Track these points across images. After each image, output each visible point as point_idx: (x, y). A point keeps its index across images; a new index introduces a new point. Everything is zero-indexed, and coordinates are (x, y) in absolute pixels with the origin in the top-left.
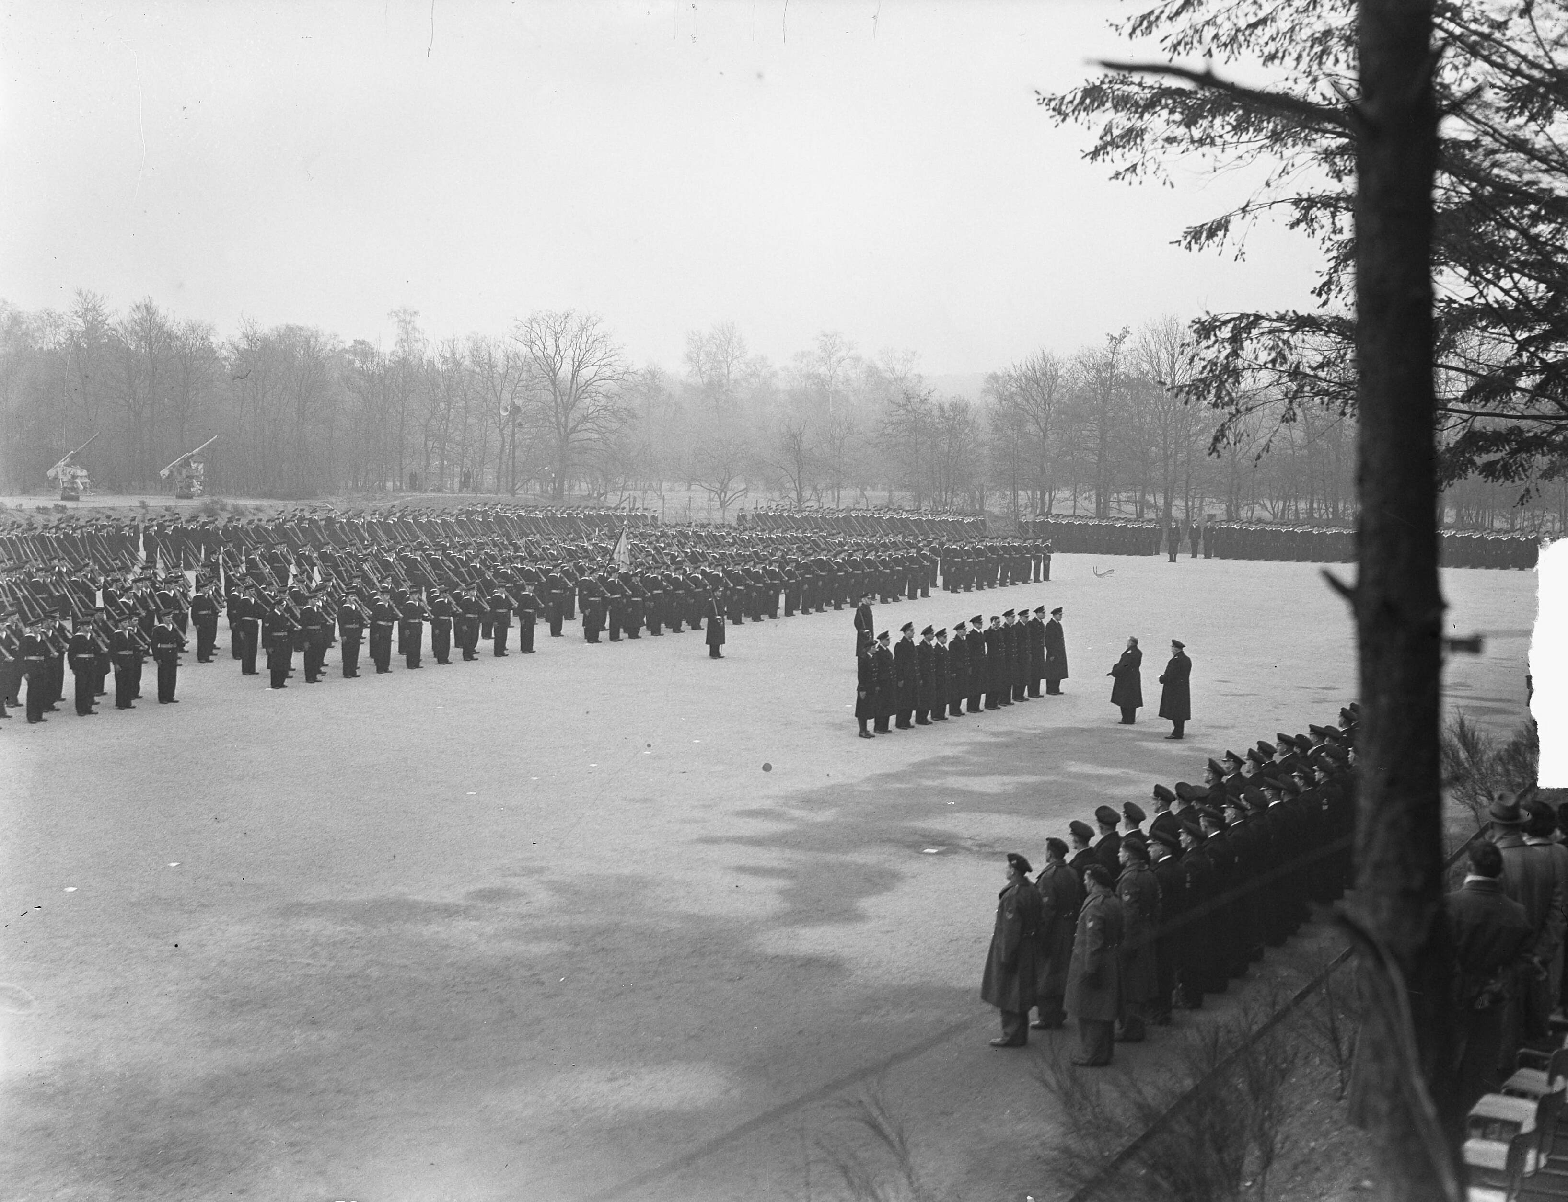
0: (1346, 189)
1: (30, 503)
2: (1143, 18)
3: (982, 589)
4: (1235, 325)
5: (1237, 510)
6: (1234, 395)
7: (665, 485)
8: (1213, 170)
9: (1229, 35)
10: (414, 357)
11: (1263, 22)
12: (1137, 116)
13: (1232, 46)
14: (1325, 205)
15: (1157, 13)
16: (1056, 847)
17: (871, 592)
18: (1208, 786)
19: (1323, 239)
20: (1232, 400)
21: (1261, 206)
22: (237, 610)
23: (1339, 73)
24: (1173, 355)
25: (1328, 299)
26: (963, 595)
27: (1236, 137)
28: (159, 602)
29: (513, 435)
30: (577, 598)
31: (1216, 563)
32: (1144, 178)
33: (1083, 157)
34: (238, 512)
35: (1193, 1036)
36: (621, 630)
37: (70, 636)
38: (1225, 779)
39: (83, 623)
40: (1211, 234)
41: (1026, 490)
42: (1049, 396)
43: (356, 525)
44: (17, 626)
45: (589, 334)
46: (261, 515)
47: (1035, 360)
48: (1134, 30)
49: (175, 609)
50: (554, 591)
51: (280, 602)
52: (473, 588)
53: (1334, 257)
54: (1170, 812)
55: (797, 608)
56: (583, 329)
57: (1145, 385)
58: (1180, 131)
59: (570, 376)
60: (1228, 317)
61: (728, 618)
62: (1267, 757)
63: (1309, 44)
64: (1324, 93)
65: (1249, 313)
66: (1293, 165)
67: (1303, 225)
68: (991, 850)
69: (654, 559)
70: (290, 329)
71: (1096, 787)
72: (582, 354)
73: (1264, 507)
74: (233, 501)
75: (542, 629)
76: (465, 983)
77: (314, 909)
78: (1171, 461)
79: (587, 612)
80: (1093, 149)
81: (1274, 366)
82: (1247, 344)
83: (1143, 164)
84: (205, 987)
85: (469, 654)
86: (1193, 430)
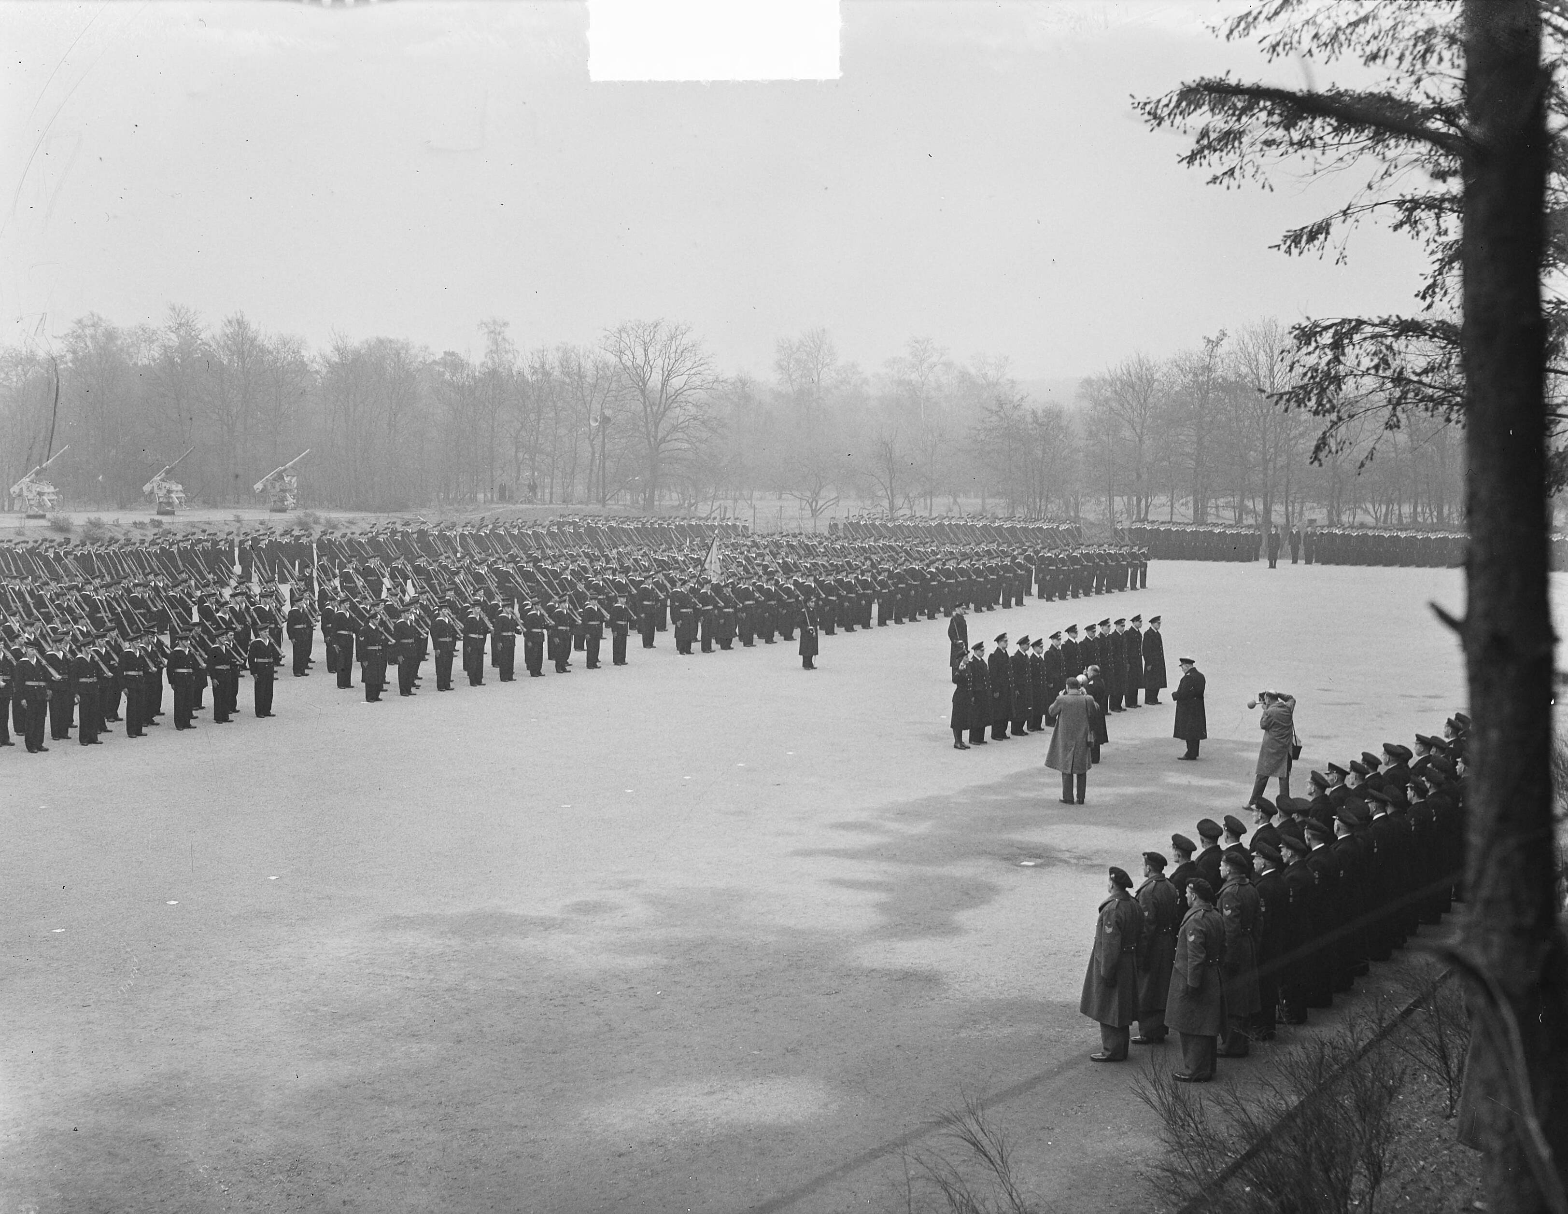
0: (1451, 190)
1: (127, 518)
2: (1241, 19)
3: (1078, 597)
4: (1336, 331)
5: (1339, 515)
6: (1335, 402)
7: (757, 494)
8: (1312, 172)
9: (1329, 35)
10: (504, 368)
11: (1365, 19)
12: (1235, 118)
13: (1332, 45)
14: (1429, 207)
15: (1254, 13)
16: (1155, 861)
17: (964, 602)
18: (1310, 799)
19: (1428, 241)
20: (1333, 407)
21: (1363, 208)
22: (332, 623)
23: (1443, 72)
24: (1272, 357)
25: (1433, 302)
26: (1057, 603)
27: (1337, 139)
28: (256, 616)
29: (603, 447)
30: (668, 609)
31: (1317, 568)
32: (1243, 182)
33: (1179, 162)
34: (332, 526)
35: (1297, 1052)
36: (713, 641)
37: (168, 652)
38: (1328, 791)
39: (181, 639)
40: (1312, 238)
41: (1122, 496)
42: (1145, 401)
43: (448, 537)
44: (116, 641)
45: (678, 343)
46: (354, 528)
47: (1131, 364)
48: (1231, 31)
49: (271, 623)
50: (645, 603)
51: (374, 616)
52: (565, 601)
53: (1438, 260)
54: (1271, 825)
55: (890, 618)
56: (672, 338)
57: (1243, 388)
58: (1279, 134)
59: (660, 386)
60: (1328, 323)
61: (821, 629)
62: (1371, 768)
63: (1412, 42)
64: (1428, 91)
65: (1350, 318)
66: (1396, 167)
67: (1406, 227)
68: (1089, 863)
69: (746, 570)
70: (381, 342)
71: (1195, 798)
72: (671, 364)
73: (1366, 511)
74: (326, 514)
75: (634, 640)
76: (562, 997)
77: (411, 923)
78: (1271, 465)
79: (679, 623)
80: (1189, 154)
81: (1377, 371)
82: (1348, 350)
83: (1241, 168)
84: (305, 1000)
85: (562, 667)
86: (1294, 433)
